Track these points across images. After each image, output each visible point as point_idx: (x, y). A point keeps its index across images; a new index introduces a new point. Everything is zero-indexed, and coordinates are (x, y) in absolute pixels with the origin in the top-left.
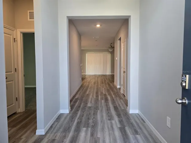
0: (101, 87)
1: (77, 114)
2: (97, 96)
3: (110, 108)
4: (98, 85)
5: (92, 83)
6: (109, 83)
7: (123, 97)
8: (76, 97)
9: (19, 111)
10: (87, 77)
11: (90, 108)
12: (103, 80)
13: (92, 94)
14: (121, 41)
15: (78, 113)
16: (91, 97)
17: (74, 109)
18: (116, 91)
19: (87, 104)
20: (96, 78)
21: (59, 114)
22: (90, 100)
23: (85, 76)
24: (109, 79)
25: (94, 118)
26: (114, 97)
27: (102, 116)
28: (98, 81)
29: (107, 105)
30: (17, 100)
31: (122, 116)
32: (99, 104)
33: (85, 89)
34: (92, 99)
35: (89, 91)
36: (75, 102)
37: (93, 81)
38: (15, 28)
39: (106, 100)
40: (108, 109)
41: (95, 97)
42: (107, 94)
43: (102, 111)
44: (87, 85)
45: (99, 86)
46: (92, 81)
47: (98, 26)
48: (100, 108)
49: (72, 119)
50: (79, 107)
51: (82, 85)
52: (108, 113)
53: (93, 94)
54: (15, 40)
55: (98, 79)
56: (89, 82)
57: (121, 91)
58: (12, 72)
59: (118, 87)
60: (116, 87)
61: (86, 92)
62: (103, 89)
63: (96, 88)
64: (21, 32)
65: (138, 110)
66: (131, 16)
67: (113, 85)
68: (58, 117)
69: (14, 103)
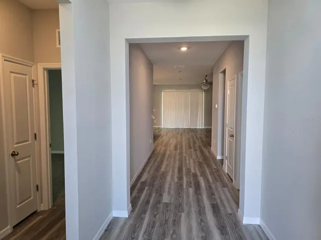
0: (187, 158)
1: (142, 219)
2: (180, 178)
3: (204, 207)
4: (181, 154)
5: (172, 147)
6: (202, 147)
7: (228, 183)
8: (143, 180)
9: (42, 209)
10: (162, 133)
11: (167, 207)
12: (192, 140)
13: (170, 174)
14: (225, 75)
15: (145, 217)
16: (169, 178)
17: (138, 207)
18: (215, 167)
19: (161, 195)
20: (179, 136)
21: (111, 218)
22: (167, 186)
23: (159, 132)
24: (201, 138)
25: (174, 232)
26: (211, 181)
27: (190, 230)
28: (181, 143)
29: (199, 201)
30: (38, 190)
31: (228, 229)
32: (183, 197)
33: (159, 159)
34: (170, 185)
35: (167, 165)
36: (141, 190)
37: (173, 142)
38: (34, 62)
39: (197, 187)
40: (201, 212)
41: (176, 180)
42: (199, 174)
43: (189, 214)
44: (162, 151)
45: (184, 155)
46: (171, 141)
47: (184, 49)
48: (186, 208)
49: (134, 232)
50: (148, 202)
51: (153, 152)
52: (201, 220)
53: (173, 171)
54: (35, 83)
55: (182, 138)
56: (166, 145)
57: (225, 168)
58: (28, 141)
59: (219, 157)
60: (214, 158)
61: (161, 168)
62: (192, 161)
63: (177, 158)
64: (44, 69)
65: (259, 219)
66: (250, 37)
67: (210, 152)
68: (109, 226)
69: (32, 196)
